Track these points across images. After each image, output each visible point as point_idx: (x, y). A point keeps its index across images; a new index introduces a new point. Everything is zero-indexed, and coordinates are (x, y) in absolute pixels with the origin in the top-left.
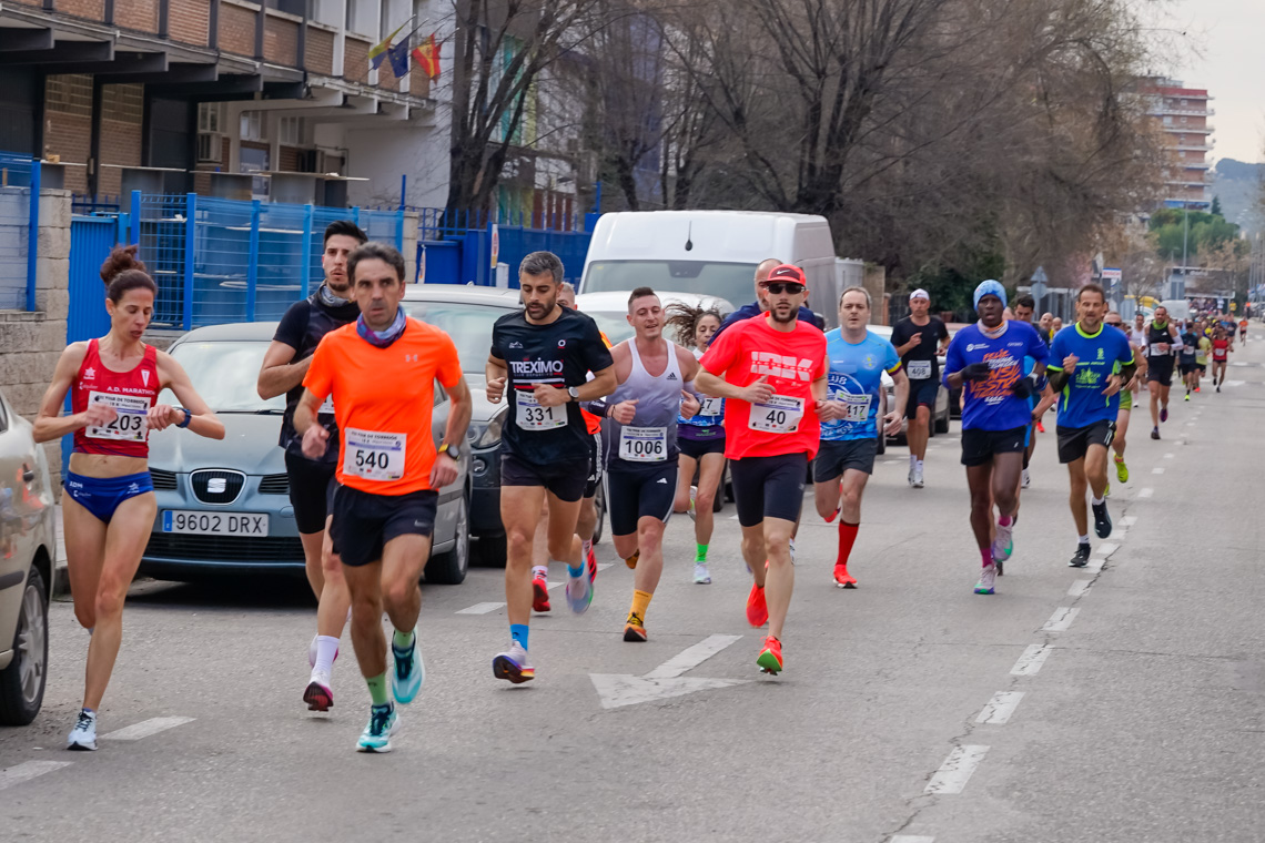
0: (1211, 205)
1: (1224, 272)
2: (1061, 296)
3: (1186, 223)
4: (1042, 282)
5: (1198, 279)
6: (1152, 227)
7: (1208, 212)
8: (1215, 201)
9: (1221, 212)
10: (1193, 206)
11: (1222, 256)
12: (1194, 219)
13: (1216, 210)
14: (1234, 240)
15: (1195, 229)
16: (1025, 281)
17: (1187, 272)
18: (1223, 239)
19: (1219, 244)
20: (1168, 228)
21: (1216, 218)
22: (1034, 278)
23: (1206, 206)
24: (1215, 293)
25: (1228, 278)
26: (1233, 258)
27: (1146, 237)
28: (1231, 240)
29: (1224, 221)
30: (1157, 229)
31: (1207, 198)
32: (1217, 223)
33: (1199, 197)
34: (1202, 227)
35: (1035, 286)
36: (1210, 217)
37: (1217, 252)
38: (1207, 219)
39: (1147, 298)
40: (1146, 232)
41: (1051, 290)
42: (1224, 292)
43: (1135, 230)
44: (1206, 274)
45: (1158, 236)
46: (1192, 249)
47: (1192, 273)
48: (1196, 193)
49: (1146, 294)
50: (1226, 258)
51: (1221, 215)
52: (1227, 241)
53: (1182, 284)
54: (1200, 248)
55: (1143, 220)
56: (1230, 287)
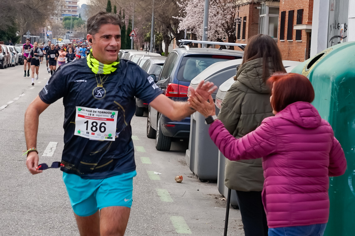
0: (79, 16)
1: (81, 32)
2: (35, 38)
3: (71, 20)
4: (29, 34)
5: (74, 34)
6: (63, 21)
7: (78, 17)
8: (80, 15)
9: (81, 17)
10: (74, 16)
11: (80, 28)
12: (74, 19)
13: (80, 17)
14: (84, 24)
15: (74, 22)
16: (25, 34)
17: (72, 32)
18: (81, 24)
19: (80, 25)
20: (67, 21)
21: (80, 19)
22: (27, 33)
23: (77, 16)
24: (79, 38)
25: (82, 34)
26: (83, 29)
27: (62, 23)
28: (83, 24)
29: (82, 20)
30: (65, 21)
31: (78, 14)
32: (80, 20)
33: (76, 14)
34: (76, 21)
35: (27, 35)
36: (78, 19)
37: (79, 27)
38: (77, 19)
39: (60, 39)
40: (62, 22)
41: (31, 36)
42: (81, 38)
43: (57, 21)
44: (76, 33)
45: (64, 23)
46: (73, 26)
47: (73, 33)
48: (75, 13)
49: (59, 38)
50: (82, 29)
51: (81, 18)
52: (82, 25)
53: (68, 35)
54: (75, 26)
55: (61, 19)
56: (82, 36)
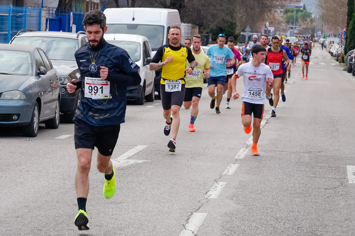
0: (303, 6)
1: (307, 28)
3: (295, 12)
4: (249, 31)
5: (299, 30)
6: (284, 14)
7: (302, 9)
8: (304, 5)
9: (306, 9)
10: (297, 7)
11: (306, 23)
12: (298, 11)
13: (304, 8)
14: (310, 18)
15: (298, 14)
16: (243, 31)
17: (295, 28)
18: (307, 17)
19: (305, 19)
20: (289, 14)
21: (304, 11)
22: (246, 30)
23: (301, 7)
24: (304, 35)
25: (308, 30)
26: (310, 23)
27: (282, 17)
28: (309, 18)
29: (307, 12)
30: (286, 14)
31: (302, 4)
32: (305, 12)
33: (299, 4)
34: (300, 14)
35: (247, 32)
36: (303, 10)
37: (305, 22)
38: (302, 11)
40: (282, 15)
42: (307, 34)
43: (279, 14)
44: (301, 29)
45: (286, 16)
46: (297, 20)
47: (297, 28)
48: (298, 3)
50: (308, 23)
51: (306, 10)
52: (308, 18)
53: (293, 32)
54: (299, 20)
55: (281, 12)
56: (309, 33)
